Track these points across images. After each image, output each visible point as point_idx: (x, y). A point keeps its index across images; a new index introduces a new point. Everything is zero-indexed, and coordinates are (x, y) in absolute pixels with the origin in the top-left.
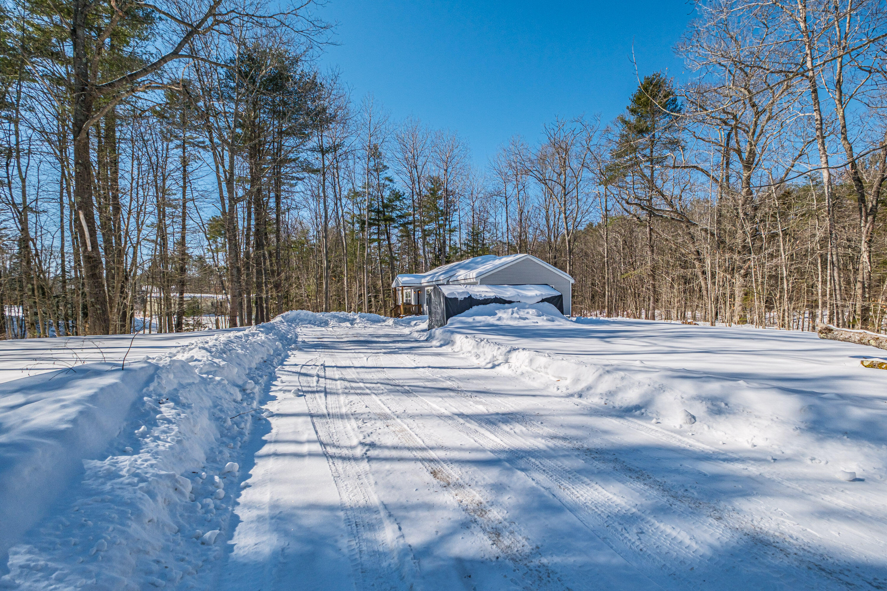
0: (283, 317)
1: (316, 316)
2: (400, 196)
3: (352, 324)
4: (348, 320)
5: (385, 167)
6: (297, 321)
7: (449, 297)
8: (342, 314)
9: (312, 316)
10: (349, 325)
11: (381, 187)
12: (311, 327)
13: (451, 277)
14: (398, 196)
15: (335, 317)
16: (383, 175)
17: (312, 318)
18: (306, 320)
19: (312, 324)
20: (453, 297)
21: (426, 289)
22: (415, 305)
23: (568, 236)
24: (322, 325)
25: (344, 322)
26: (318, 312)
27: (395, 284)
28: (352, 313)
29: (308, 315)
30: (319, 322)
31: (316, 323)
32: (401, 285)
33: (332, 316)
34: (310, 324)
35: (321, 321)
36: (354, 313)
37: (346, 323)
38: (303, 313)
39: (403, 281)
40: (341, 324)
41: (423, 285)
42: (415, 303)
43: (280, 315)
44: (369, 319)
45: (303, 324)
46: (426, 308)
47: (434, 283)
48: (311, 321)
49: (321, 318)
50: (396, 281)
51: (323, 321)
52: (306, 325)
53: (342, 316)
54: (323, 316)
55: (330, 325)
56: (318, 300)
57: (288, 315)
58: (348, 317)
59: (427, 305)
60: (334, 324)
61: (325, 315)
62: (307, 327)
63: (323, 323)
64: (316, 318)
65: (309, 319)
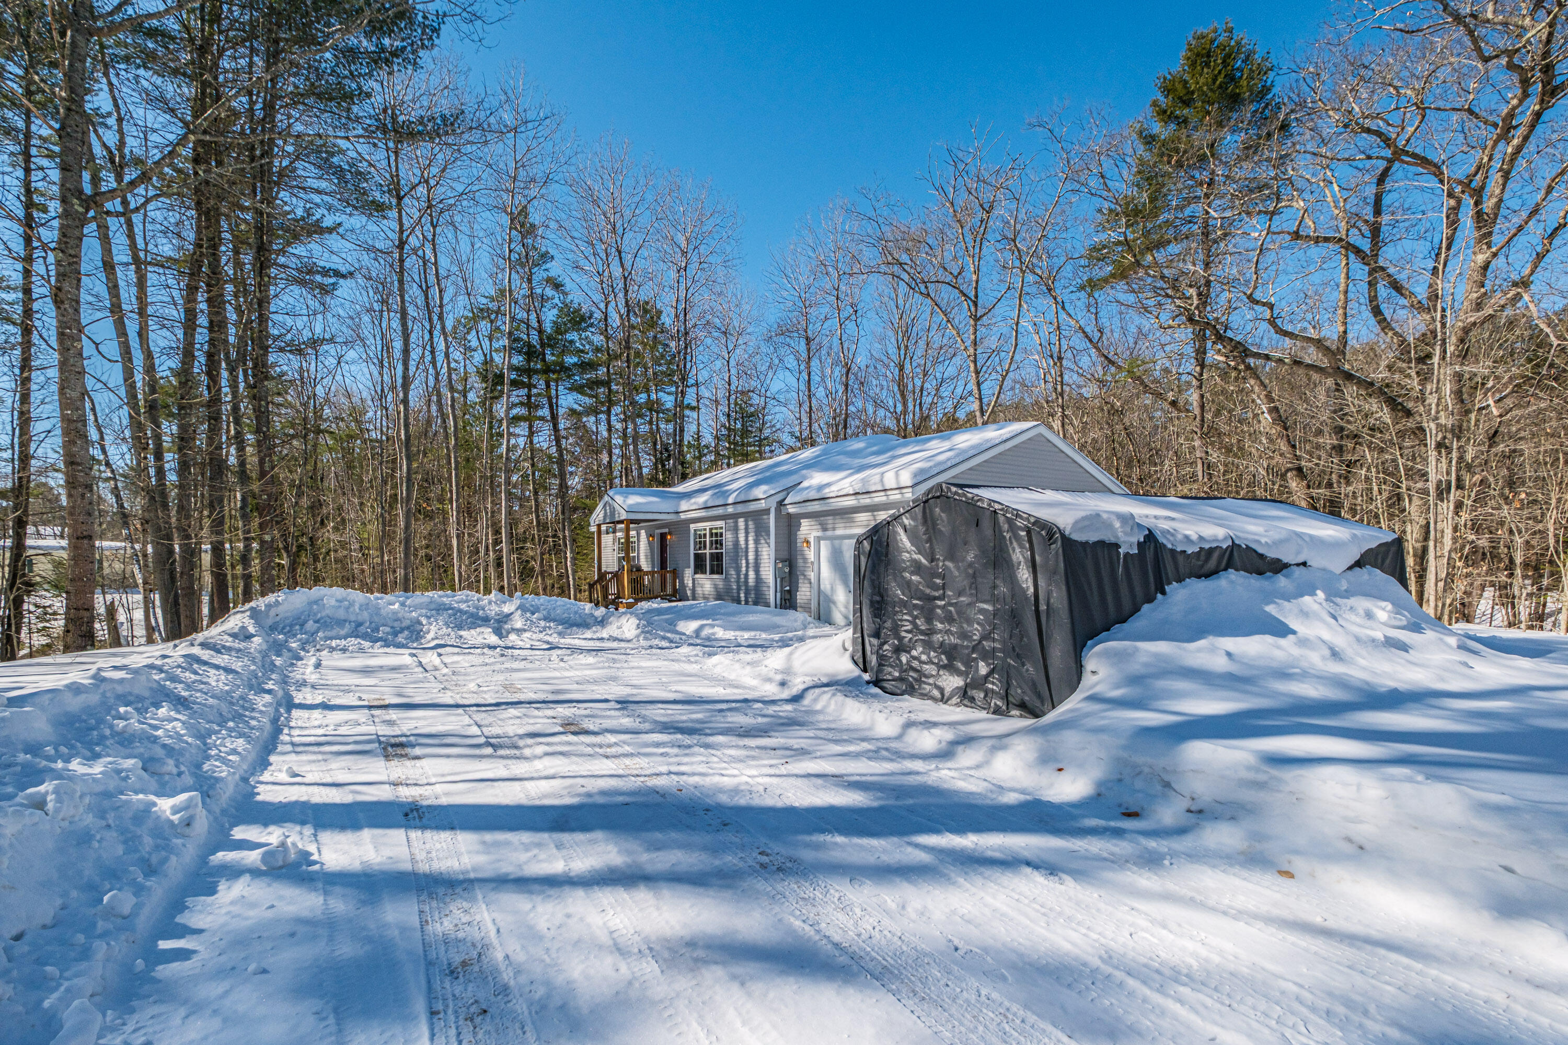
0: (255, 614)
1: (378, 609)
2: (583, 319)
3: (498, 632)
4: (486, 620)
5: (546, 257)
6: (310, 625)
8: (463, 599)
9: (365, 606)
10: (493, 639)
11: (536, 301)
12: (361, 650)
13: (788, 490)
14: (577, 320)
15: (440, 609)
16: (539, 275)
17: (365, 615)
18: (341, 623)
19: (365, 637)
24: (401, 639)
25: (473, 626)
26: (384, 590)
27: (601, 515)
28: (492, 595)
29: (352, 604)
30: (388, 629)
31: (378, 630)
32: (624, 516)
33: (433, 606)
34: (357, 637)
35: (396, 624)
36: (500, 595)
37: (478, 630)
38: (332, 596)
39: (630, 506)
40: (462, 633)
41: (683, 516)
42: (653, 567)
43: (247, 606)
44: (549, 613)
45: (331, 638)
46: (694, 580)
47: (730, 510)
48: (360, 624)
49: (395, 613)
50: (605, 506)
51: (404, 625)
52: (343, 642)
53: (463, 606)
54: (403, 604)
55: (429, 636)
56: (386, 558)
57: (277, 603)
58: (483, 609)
59: (695, 573)
60: (440, 633)
61: (408, 602)
62: (344, 650)
63: (402, 630)
64: (378, 614)
65: (353, 618)
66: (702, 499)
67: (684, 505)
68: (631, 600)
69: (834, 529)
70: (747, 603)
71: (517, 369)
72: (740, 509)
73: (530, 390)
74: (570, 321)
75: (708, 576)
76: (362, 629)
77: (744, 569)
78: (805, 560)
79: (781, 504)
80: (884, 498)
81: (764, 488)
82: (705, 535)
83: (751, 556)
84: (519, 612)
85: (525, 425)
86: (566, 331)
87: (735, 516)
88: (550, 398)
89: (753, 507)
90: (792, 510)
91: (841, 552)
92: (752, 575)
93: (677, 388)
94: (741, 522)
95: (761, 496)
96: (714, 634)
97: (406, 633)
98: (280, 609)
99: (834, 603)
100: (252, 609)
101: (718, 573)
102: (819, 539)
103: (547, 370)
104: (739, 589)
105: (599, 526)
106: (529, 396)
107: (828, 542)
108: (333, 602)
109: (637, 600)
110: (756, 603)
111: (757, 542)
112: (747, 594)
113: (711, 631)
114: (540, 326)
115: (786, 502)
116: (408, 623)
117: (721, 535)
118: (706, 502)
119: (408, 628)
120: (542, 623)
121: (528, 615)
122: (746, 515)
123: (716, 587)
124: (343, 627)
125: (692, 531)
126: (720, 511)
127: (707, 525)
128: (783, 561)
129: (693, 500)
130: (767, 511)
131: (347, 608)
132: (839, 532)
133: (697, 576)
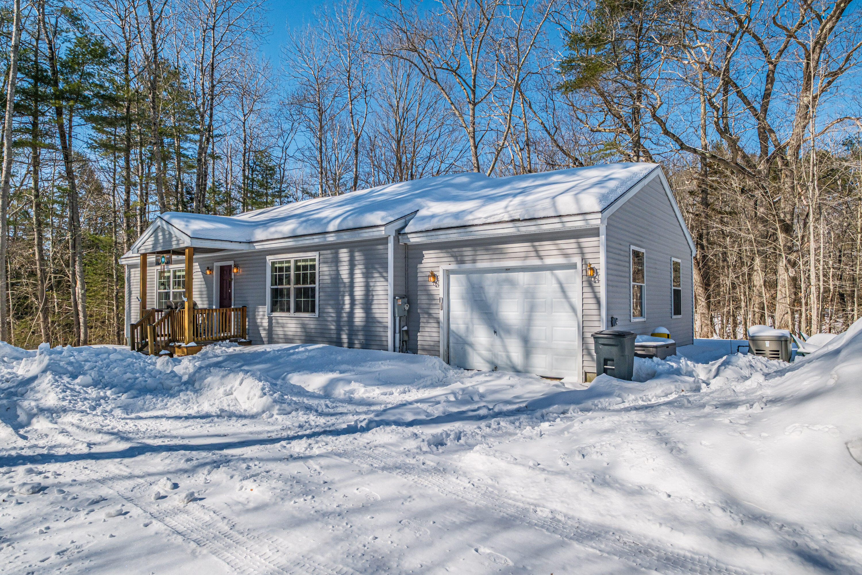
21: (268, 258)
32: (186, 242)
39: (194, 231)
41: (258, 247)
46: (270, 319)
47: (331, 238)
50: (155, 231)
59: (273, 311)
66: (287, 228)
67: (260, 234)
68: (193, 344)
69: (474, 261)
70: (351, 345)
71: (23, 91)
72: (346, 237)
73: (36, 118)
74: (90, 52)
75: (292, 313)
77: (347, 307)
78: (431, 297)
79: (399, 232)
80: (559, 226)
81: (381, 214)
82: (288, 269)
83: (359, 292)
84: (49, 376)
85: (28, 150)
86: (84, 62)
87: (335, 247)
88: (61, 127)
89: (367, 235)
90: (414, 239)
91: (481, 288)
92: (359, 314)
93: (202, 136)
94: (344, 254)
95: (379, 223)
96: (352, 392)
99: (471, 345)
101: (306, 311)
102: (448, 273)
103: (60, 96)
104: (339, 330)
105: (144, 256)
106: (35, 124)
107: (462, 277)
109: (201, 345)
110: (366, 346)
111: (367, 276)
112: (352, 334)
113: (347, 388)
114: (52, 53)
115: (407, 230)
117: (313, 267)
118: (294, 230)
120: (93, 393)
121: (66, 379)
122: (351, 246)
123: (304, 326)
125: (270, 264)
126: (317, 240)
127: (292, 256)
128: (402, 298)
129: (272, 229)
130: (384, 241)
132: (482, 265)
133: (275, 314)
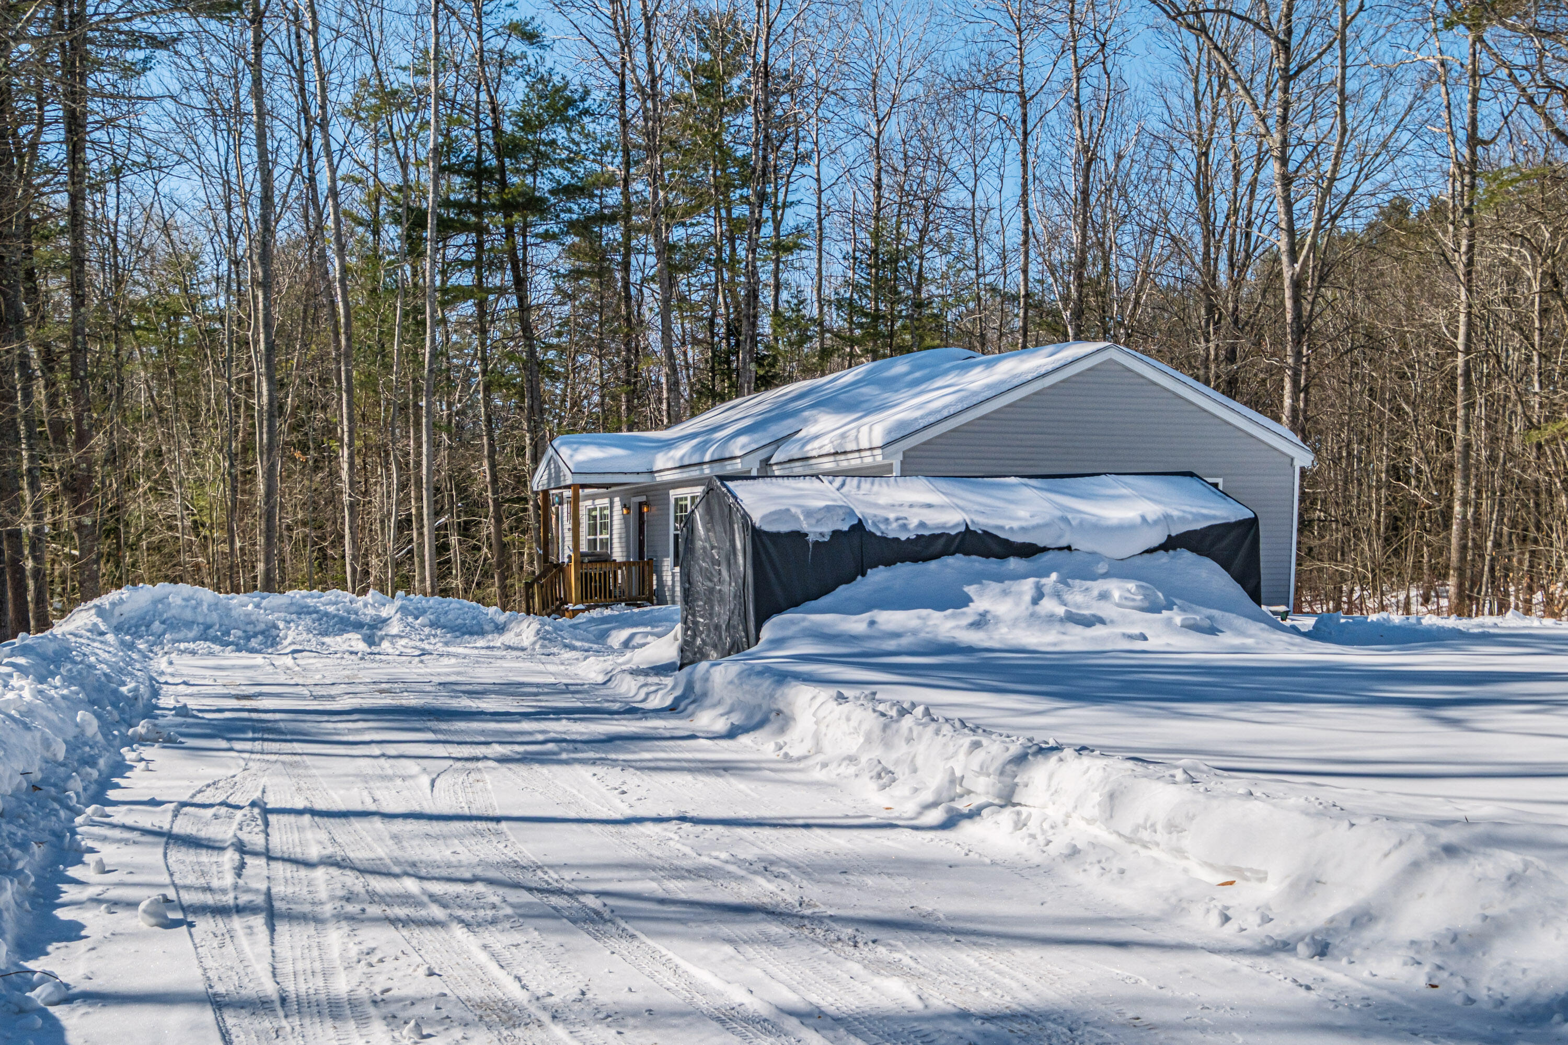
0: (100, 612)
1: (228, 609)
2: (570, 103)
3: (370, 641)
4: (358, 626)
6: (157, 626)
7: (767, 528)
8: (331, 600)
9: (214, 606)
10: (361, 646)
11: (490, 66)
12: (211, 654)
13: (779, 442)
14: (559, 104)
15: (303, 611)
17: (214, 617)
18: (189, 624)
19: (215, 640)
20: (784, 528)
21: (672, 492)
22: (627, 564)
23: (1293, 259)
24: (254, 643)
25: (342, 631)
26: (236, 589)
27: (545, 477)
28: (369, 595)
29: (199, 603)
30: (239, 633)
31: (229, 634)
32: (570, 479)
33: (293, 609)
34: (206, 640)
35: (250, 628)
36: (379, 596)
37: (346, 636)
38: (178, 594)
39: (578, 464)
40: (326, 640)
41: (659, 478)
42: (628, 556)
43: (90, 604)
44: (438, 618)
45: (179, 641)
46: (673, 575)
47: (707, 470)
48: (209, 627)
49: (248, 615)
50: (549, 462)
51: (258, 629)
52: (192, 646)
53: (331, 609)
54: (258, 606)
55: (286, 643)
56: (238, 544)
57: (121, 601)
58: (356, 613)
59: (675, 564)
60: (299, 638)
61: (264, 603)
62: (193, 653)
63: (255, 635)
64: (228, 615)
65: (201, 620)
66: (678, 454)
67: (662, 461)
68: (581, 607)
72: (717, 469)
74: (546, 110)
76: (211, 632)
79: (767, 463)
80: (859, 461)
81: (744, 441)
84: (399, 616)
86: (542, 125)
89: (730, 468)
90: (777, 472)
95: (738, 453)
97: (260, 637)
98: (125, 608)
100: (96, 606)
105: (545, 493)
108: (179, 601)
109: (590, 607)
115: (772, 460)
116: (262, 626)
118: (682, 458)
119: (262, 633)
120: (427, 630)
121: (410, 619)
124: (191, 629)
125: (672, 501)
126: (699, 472)
127: (687, 492)
129: (667, 456)
131: (195, 608)
133: (676, 569)
